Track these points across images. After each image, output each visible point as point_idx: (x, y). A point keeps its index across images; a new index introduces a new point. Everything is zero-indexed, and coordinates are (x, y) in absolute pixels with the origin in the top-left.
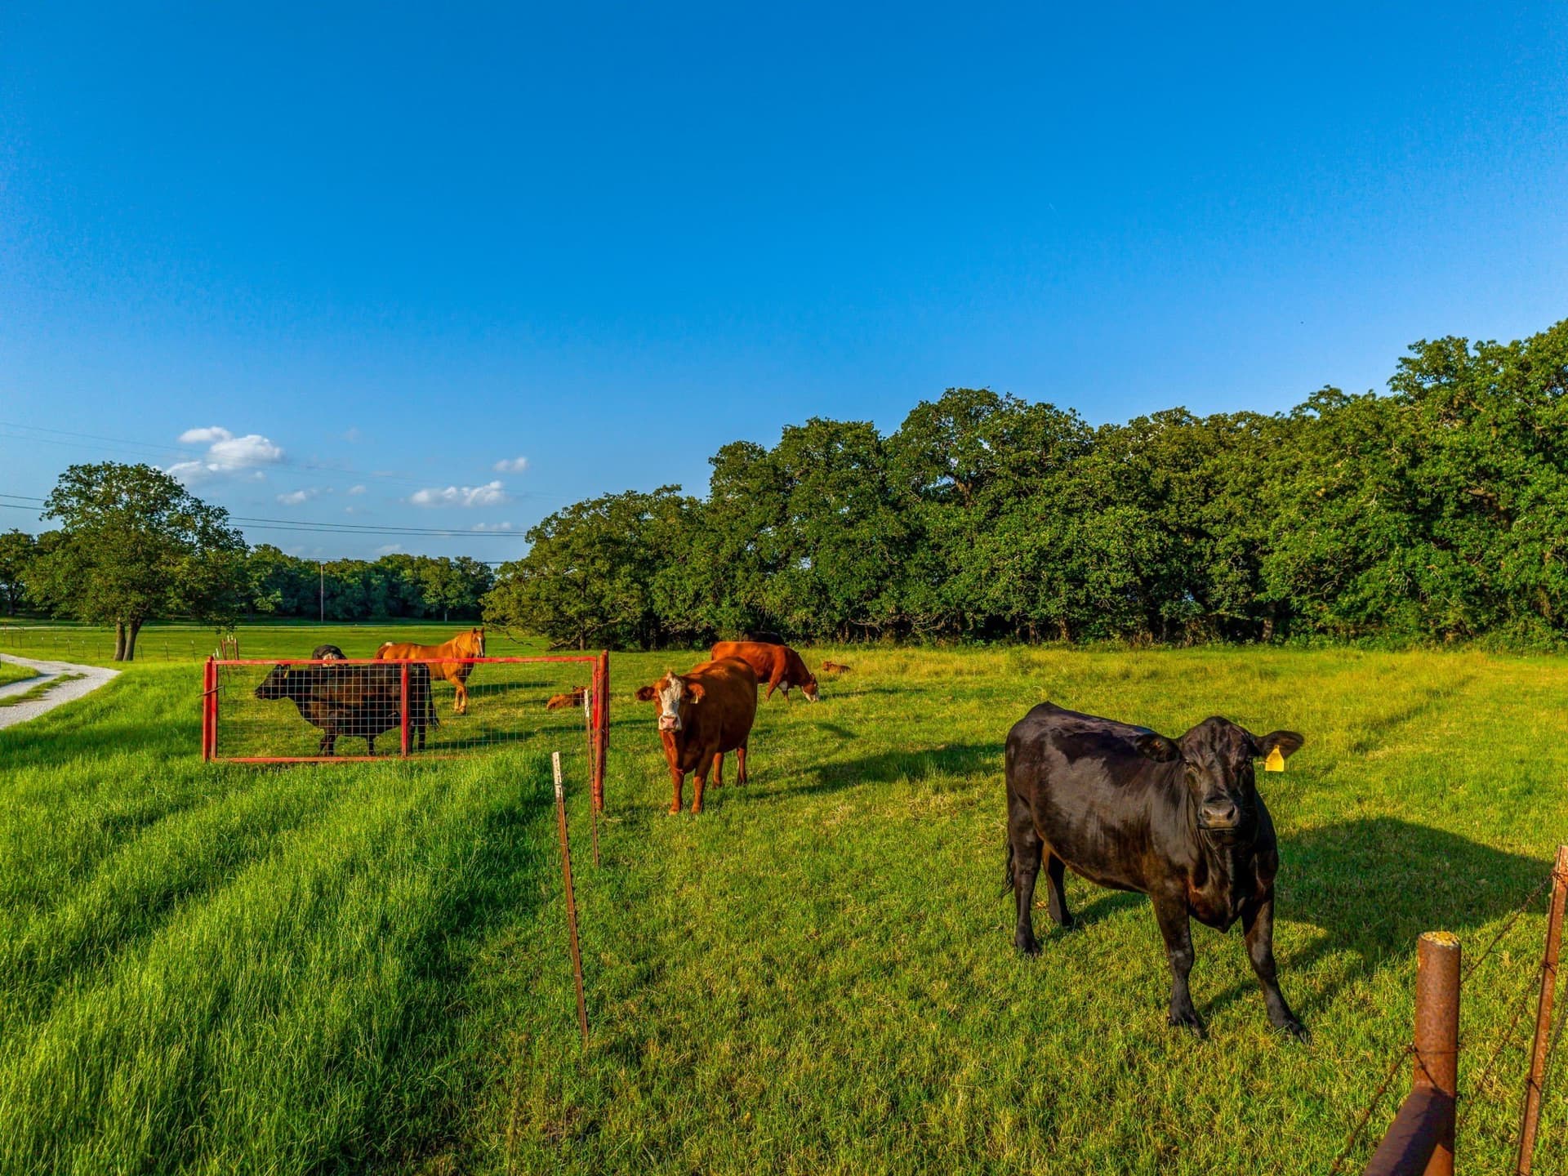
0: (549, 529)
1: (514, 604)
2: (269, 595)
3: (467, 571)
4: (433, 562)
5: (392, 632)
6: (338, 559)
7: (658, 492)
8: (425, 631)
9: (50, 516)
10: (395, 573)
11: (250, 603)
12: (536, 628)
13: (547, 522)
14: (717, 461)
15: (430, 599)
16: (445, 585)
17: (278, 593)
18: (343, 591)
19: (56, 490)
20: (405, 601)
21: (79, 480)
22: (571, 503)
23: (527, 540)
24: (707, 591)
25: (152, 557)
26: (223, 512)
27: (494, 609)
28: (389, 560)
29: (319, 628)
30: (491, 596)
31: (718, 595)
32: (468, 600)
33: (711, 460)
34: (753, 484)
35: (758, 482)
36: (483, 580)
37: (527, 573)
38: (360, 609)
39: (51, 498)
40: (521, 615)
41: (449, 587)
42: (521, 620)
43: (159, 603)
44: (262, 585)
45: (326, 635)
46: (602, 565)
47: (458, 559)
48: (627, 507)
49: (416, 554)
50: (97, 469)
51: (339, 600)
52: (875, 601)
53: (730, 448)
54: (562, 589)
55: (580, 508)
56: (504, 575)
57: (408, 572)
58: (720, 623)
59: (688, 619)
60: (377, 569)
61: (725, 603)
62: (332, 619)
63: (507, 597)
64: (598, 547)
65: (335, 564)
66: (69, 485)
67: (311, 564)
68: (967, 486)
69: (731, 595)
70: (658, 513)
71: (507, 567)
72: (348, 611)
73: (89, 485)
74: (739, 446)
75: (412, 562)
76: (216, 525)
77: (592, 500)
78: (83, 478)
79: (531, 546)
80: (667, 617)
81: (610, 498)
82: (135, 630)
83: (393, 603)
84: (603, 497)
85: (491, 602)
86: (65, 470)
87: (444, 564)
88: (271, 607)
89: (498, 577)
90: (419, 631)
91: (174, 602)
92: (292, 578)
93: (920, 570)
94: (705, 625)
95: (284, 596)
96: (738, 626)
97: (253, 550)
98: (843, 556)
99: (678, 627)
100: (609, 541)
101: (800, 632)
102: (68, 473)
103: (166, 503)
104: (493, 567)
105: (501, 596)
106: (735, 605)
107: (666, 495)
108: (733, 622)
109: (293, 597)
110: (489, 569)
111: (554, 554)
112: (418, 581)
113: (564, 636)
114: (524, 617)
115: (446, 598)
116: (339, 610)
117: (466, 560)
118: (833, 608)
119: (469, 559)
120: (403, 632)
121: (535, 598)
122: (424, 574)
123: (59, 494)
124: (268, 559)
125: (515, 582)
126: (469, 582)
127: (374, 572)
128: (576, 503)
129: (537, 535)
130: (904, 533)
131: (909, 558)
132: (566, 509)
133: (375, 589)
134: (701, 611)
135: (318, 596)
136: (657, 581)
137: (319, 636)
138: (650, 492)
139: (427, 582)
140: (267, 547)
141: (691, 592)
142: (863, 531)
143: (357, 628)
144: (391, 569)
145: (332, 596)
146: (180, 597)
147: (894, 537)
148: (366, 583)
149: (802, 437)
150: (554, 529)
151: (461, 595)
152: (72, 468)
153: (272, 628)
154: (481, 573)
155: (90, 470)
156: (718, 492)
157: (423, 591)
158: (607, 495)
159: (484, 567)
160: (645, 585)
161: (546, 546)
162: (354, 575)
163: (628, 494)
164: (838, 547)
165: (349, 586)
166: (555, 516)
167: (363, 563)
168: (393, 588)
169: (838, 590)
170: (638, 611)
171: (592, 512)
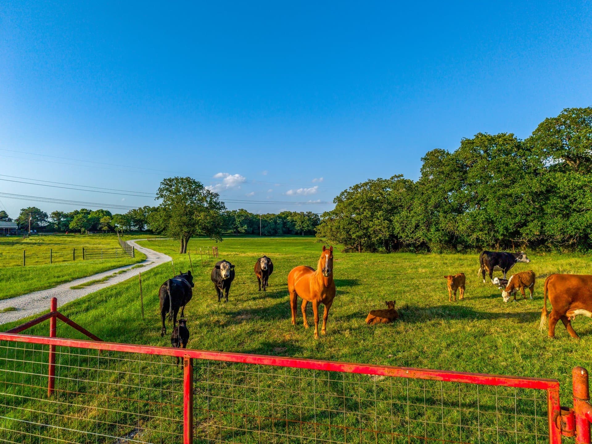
0: (343, 197)
1: (329, 230)
2: (243, 227)
3: (310, 217)
4: (298, 214)
5: (284, 240)
6: (266, 214)
7: (392, 178)
8: (296, 239)
9: (158, 198)
10: (285, 218)
11: (237, 230)
12: (339, 241)
13: (342, 194)
14: (425, 159)
15: (297, 228)
16: (302, 222)
17: (246, 226)
18: (267, 225)
19: (159, 188)
20: (289, 228)
21: (167, 184)
22: (353, 185)
23: (334, 202)
24: (422, 224)
25: (191, 213)
26: (217, 195)
27: (320, 233)
28: (283, 213)
29: (259, 239)
30: (319, 227)
31: (428, 225)
32: (310, 228)
33: (422, 159)
34: (447, 169)
35: (448, 168)
36: (316, 220)
37: (334, 217)
38: (273, 231)
39: (158, 192)
40: (332, 235)
41: (304, 223)
42: (333, 238)
43: (193, 231)
44: (240, 223)
45: (262, 241)
46: (367, 213)
47: (307, 212)
48: (379, 185)
49: (292, 211)
50: (173, 180)
51: (266, 228)
52: (525, 228)
53: (432, 153)
54: (350, 224)
55: (357, 187)
56: (324, 217)
57: (289, 218)
58: (430, 240)
59: (412, 238)
60: (279, 217)
61: (433, 230)
62: (264, 235)
63: (326, 228)
64: (366, 203)
65: (265, 215)
66: (164, 186)
67: (257, 215)
68: (575, 162)
69: (435, 226)
70: (395, 188)
71: (325, 214)
72: (269, 232)
73: (171, 186)
74: (437, 151)
75: (291, 214)
76: (214, 200)
77: (362, 183)
78: (168, 183)
79: (335, 205)
80: (401, 237)
81: (370, 181)
82: (187, 242)
83: (284, 229)
84: (367, 181)
85: (319, 230)
86: (162, 181)
87: (302, 215)
88: (243, 231)
89: (322, 219)
90: (293, 240)
91: (198, 230)
92: (250, 220)
93: (554, 210)
94: (422, 240)
95: (248, 227)
96: (441, 241)
97: (238, 211)
98: (503, 204)
99: (407, 242)
100: (371, 201)
101: (474, 244)
102: (163, 182)
103: (197, 192)
104: (319, 215)
105: (324, 227)
106: (438, 230)
107: (396, 179)
108: (438, 239)
109: (251, 227)
110: (318, 216)
111: (346, 207)
112: (293, 221)
113: (351, 244)
114: (334, 236)
115: (303, 227)
116: (266, 232)
117: (310, 213)
118: (497, 232)
119: (311, 212)
120: (288, 240)
121: (339, 228)
122: (295, 218)
123: (161, 190)
124: (243, 214)
125: (329, 221)
126: (311, 221)
127: (278, 218)
128: (355, 185)
129: (339, 200)
130: (544, 189)
131: (546, 204)
132: (351, 187)
133: (279, 224)
134: (419, 234)
135: (259, 227)
136: (396, 218)
137: (259, 241)
138: (388, 178)
139: (296, 221)
140: (242, 210)
141: (414, 224)
142: (516, 189)
143: (272, 238)
144: (283, 217)
145: (264, 227)
146: (200, 229)
147: (537, 192)
148: (275, 222)
149: (473, 143)
150: (346, 197)
151: (308, 226)
152: (165, 180)
153: (244, 239)
154: (315, 218)
155: (170, 180)
156: (425, 175)
157: (295, 225)
158: (369, 180)
159: (316, 215)
160: (391, 221)
161: (342, 205)
162: (271, 219)
163: (378, 180)
164: (499, 199)
165: (269, 223)
166: (346, 191)
167: (274, 215)
168: (285, 224)
169: (500, 222)
170: (387, 234)
171: (362, 188)
